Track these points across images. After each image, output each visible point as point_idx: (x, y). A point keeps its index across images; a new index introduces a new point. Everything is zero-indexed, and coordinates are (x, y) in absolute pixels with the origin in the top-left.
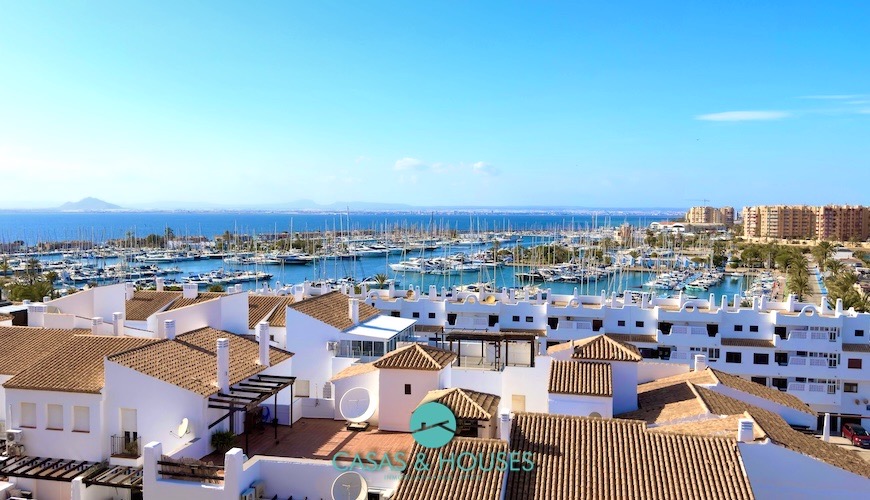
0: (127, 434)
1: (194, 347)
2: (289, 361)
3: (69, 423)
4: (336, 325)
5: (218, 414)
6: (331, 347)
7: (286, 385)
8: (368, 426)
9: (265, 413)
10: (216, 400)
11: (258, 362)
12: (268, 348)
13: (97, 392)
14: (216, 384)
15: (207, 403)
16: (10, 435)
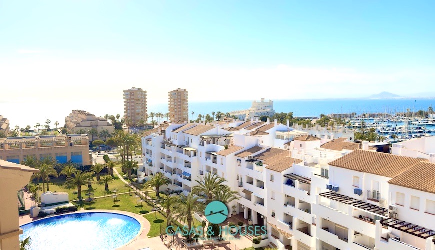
3: (423, 208)
16: (391, 208)
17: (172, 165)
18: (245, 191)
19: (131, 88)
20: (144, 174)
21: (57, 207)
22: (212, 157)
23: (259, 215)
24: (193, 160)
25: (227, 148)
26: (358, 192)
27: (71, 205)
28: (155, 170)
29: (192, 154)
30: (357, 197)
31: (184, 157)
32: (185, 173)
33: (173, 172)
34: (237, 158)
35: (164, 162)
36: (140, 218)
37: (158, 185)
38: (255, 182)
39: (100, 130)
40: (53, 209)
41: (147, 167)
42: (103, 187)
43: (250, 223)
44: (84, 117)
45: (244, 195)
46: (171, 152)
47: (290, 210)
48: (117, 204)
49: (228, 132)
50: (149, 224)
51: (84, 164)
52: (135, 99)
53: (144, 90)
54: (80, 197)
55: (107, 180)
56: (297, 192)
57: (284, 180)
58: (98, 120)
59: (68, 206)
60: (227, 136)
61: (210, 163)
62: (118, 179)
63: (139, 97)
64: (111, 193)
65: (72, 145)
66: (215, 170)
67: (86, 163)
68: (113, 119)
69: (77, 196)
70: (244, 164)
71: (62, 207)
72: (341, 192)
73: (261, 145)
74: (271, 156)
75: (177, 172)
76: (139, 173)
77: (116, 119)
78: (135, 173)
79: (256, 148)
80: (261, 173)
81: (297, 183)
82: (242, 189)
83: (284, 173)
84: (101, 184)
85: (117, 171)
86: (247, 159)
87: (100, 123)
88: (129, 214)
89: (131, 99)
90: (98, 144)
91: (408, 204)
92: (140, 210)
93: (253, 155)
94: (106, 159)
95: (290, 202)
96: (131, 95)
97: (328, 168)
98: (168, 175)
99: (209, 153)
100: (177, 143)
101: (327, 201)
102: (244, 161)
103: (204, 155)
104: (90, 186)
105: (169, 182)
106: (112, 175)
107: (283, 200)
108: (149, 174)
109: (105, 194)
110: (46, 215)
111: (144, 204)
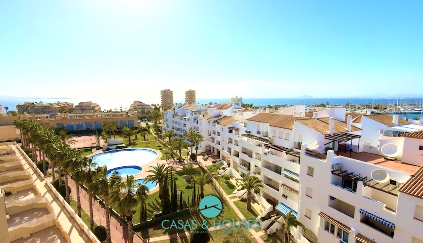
0: (299, 143)
1: (323, 122)
2: (361, 131)
3: (284, 137)
4: (385, 124)
5: (328, 141)
6: (382, 132)
7: (356, 137)
8: (395, 160)
9: (347, 146)
10: (328, 136)
11: (346, 129)
12: (350, 126)
13: (291, 129)
14: (329, 132)
15: (324, 137)
16: (270, 138)
17: (177, 126)
18: (212, 138)
19: (164, 89)
20: (164, 131)
21: (116, 146)
22: (196, 121)
23: (218, 150)
24: (187, 123)
25: (204, 116)
26: (259, 133)
27: (124, 145)
28: (170, 129)
29: (187, 120)
30: (258, 136)
31: (183, 122)
32: (184, 130)
33: (178, 130)
34: (208, 121)
35: (174, 125)
36: (158, 152)
37: (170, 136)
38: (216, 133)
39: (146, 110)
40: (114, 147)
41: (166, 128)
42: (143, 137)
43: (213, 154)
44: (138, 104)
45: (211, 140)
46: (177, 119)
47: (230, 145)
48: (148, 145)
49: (207, 109)
50: (162, 154)
51: (135, 127)
52: (167, 95)
53: (171, 90)
54: (130, 142)
55: (145, 134)
56: (233, 136)
57: (228, 130)
58: (145, 105)
59: (122, 145)
60: (206, 111)
61: (195, 124)
62: (151, 134)
63: (169, 94)
64: (146, 140)
65: (128, 116)
66: (198, 128)
67: (136, 125)
68: (155, 106)
69: (128, 141)
70: (212, 124)
71: (119, 146)
72: (251, 134)
73: (221, 114)
74: (225, 119)
75: (180, 130)
76: (162, 131)
77: (157, 106)
78: (161, 131)
79: (219, 116)
80: (218, 128)
81: (234, 131)
82: (210, 137)
83: (228, 126)
84: (142, 136)
85: (152, 130)
86: (213, 121)
87: (146, 107)
88: (153, 150)
89: (164, 95)
90: (145, 118)
91: (277, 135)
92: (159, 148)
93: (216, 119)
94: (147, 124)
95: (231, 141)
96: (165, 93)
97: (246, 122)
98: (175, 132)
99: (195, 119)
100: (180, 115)
101: (245, 138)
102: (211, 122)
103: (193, 120)
104: (136, 137)
105: (176, 135)
106: (149, 132)
107: (227, 140)
108: (167, 132)
109: (142, 140)
110: (111, 149)
111: (161, 145)
